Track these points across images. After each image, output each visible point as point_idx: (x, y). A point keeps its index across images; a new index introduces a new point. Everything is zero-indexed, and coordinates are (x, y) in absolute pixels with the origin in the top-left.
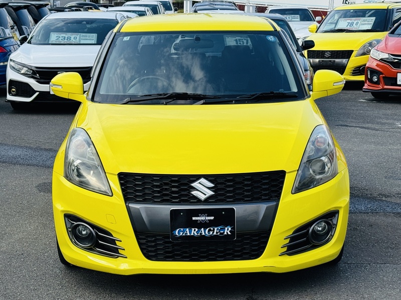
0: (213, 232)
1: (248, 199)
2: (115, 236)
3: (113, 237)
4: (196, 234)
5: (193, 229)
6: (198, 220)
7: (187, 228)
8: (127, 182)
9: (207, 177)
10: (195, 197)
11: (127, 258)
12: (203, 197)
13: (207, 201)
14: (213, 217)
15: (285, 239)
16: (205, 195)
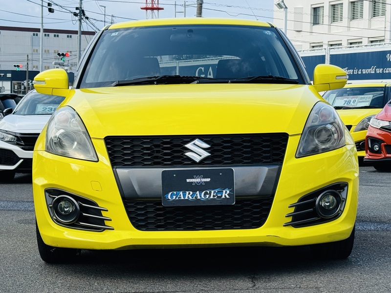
0: (210, 196)
1: (247, 161)
2: (101, 205)
3: (98, 207)
4: (191, 198)
5: (187, 192)
6: (192, 182)
7: (181, 191)
8: (114, 146)
9: (202, 137)
10: (189, 159)
11: (113, 229)
12: (197, 159)
13: (202, 162)
14: (209, 179)
15: (289, 207)
16: (201, 156)
